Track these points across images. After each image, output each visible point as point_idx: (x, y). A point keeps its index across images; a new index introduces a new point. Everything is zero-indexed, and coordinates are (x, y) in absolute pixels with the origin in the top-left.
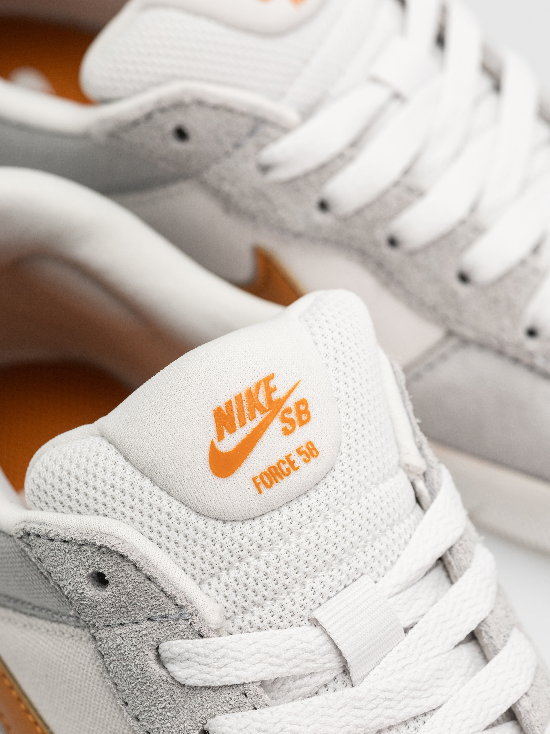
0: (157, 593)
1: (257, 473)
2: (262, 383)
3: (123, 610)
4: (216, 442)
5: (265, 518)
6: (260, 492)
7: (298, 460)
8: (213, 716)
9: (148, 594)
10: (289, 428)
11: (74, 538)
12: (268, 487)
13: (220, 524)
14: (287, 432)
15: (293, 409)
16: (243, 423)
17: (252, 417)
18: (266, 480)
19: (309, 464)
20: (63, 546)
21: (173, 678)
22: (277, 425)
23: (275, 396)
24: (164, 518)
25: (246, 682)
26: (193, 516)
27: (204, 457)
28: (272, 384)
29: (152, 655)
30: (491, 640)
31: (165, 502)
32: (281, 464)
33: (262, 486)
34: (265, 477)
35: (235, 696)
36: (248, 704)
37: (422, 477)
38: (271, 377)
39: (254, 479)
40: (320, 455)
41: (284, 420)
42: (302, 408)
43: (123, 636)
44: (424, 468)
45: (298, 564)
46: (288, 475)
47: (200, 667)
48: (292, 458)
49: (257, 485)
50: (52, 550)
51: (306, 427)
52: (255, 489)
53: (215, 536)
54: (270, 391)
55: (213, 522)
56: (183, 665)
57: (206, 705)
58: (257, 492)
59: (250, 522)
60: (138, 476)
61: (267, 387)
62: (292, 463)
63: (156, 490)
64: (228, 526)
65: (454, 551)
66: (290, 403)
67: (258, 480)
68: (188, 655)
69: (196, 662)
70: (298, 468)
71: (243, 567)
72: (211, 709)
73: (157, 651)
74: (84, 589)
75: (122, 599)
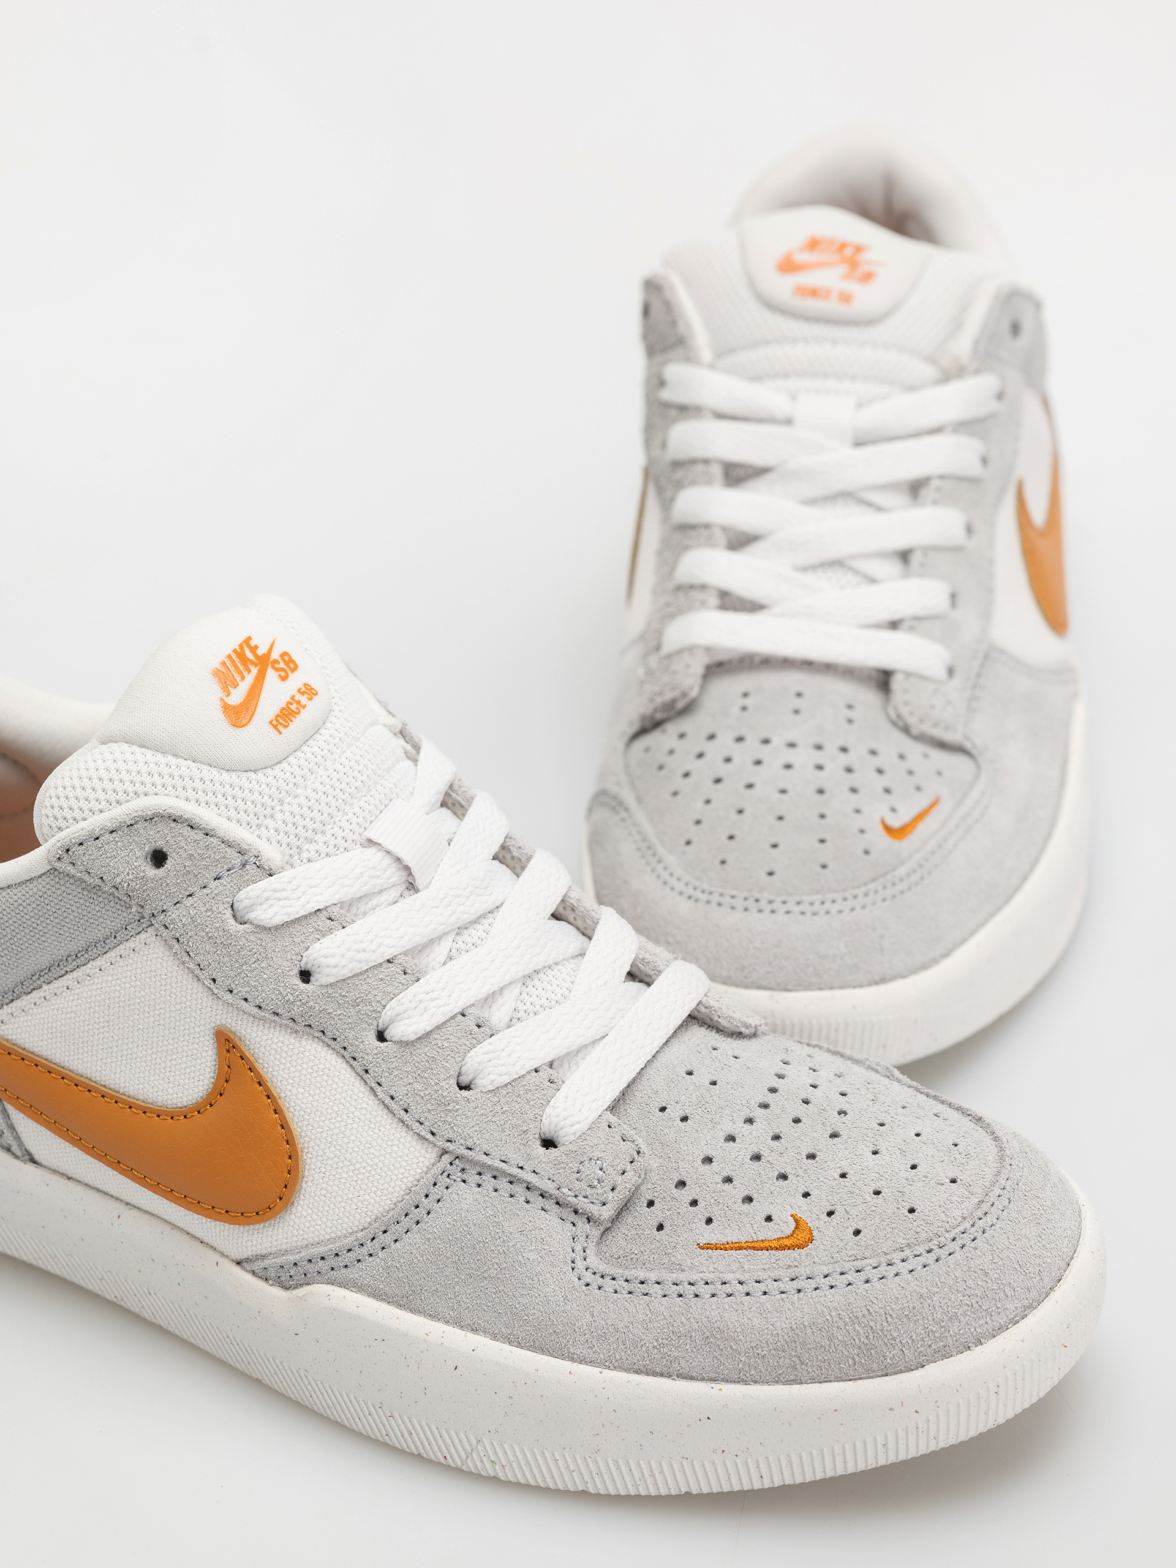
0: (218, 845)
1: (272, 717)
2: (244, 644)
3: (189, 876)
4: (225, 699)
5: (291, 759)
6: (280, 733)
7: (303, 700)
8: (307, 948)
9: (210, 849)
10: (283, 674)
11: (122, 821)
12: (286, 727)
13: (252, 774)
14: (284, 679)
15: (280, 660)
16: (243, 678)
17: (249, 671)
18: (281, 721)
19: (313, 701)
20: (111, 837)
21: (257, 926)
22: (271, 675)
23: (260, 652)
24: (198, 784)
25: (328, 905)
26: (224, 773)
27: (218, 715)
28: (252, 643)
29: (228, 913)
30: (521, 851)
31: (194, 770)
32: (290, 706)
33: (279, 727)
34: (279, 718)
35: (322, 922)
36: (336, 925)
37: (400, 735)
38: (249, 638)
39: (271, 722)
40: (319, 694)
41: (277, 670)
42: (286, 658)
43: (195, 905)
44: (400, 726)
45: (323, 817)
46: (299, 713)
47: (281, 903)
48: (296, 698)
49: (275, 727)
50: (101, 848)
51: (297, 673)
52: (275, 731)
53: (252, 785)
54: (254, 649)
55: (245, 774)
56: (264, 906)
57: (296, 940)
58: (277, 733)
59: (278, 766)
60: (160, 756)
61: (249, 646)
62: (299, 702)
63: (182, 762)
64: (260, 774)
65: (455, 787)
66: (275, 655)
67: (275, 723)
68: (266, 895)
69: (275, 899)
70: (305, 706)
71: (286, 808)
72: (303, 942)
73: (233, 910)
74: (144, 871)
75: (186, 864)
